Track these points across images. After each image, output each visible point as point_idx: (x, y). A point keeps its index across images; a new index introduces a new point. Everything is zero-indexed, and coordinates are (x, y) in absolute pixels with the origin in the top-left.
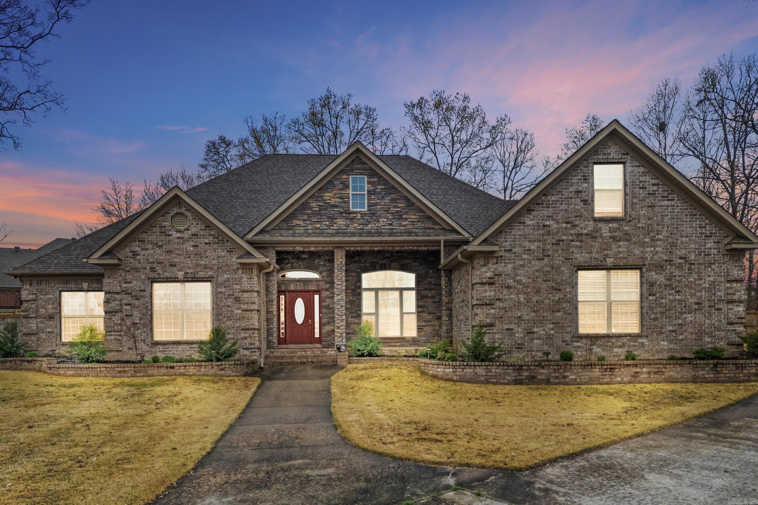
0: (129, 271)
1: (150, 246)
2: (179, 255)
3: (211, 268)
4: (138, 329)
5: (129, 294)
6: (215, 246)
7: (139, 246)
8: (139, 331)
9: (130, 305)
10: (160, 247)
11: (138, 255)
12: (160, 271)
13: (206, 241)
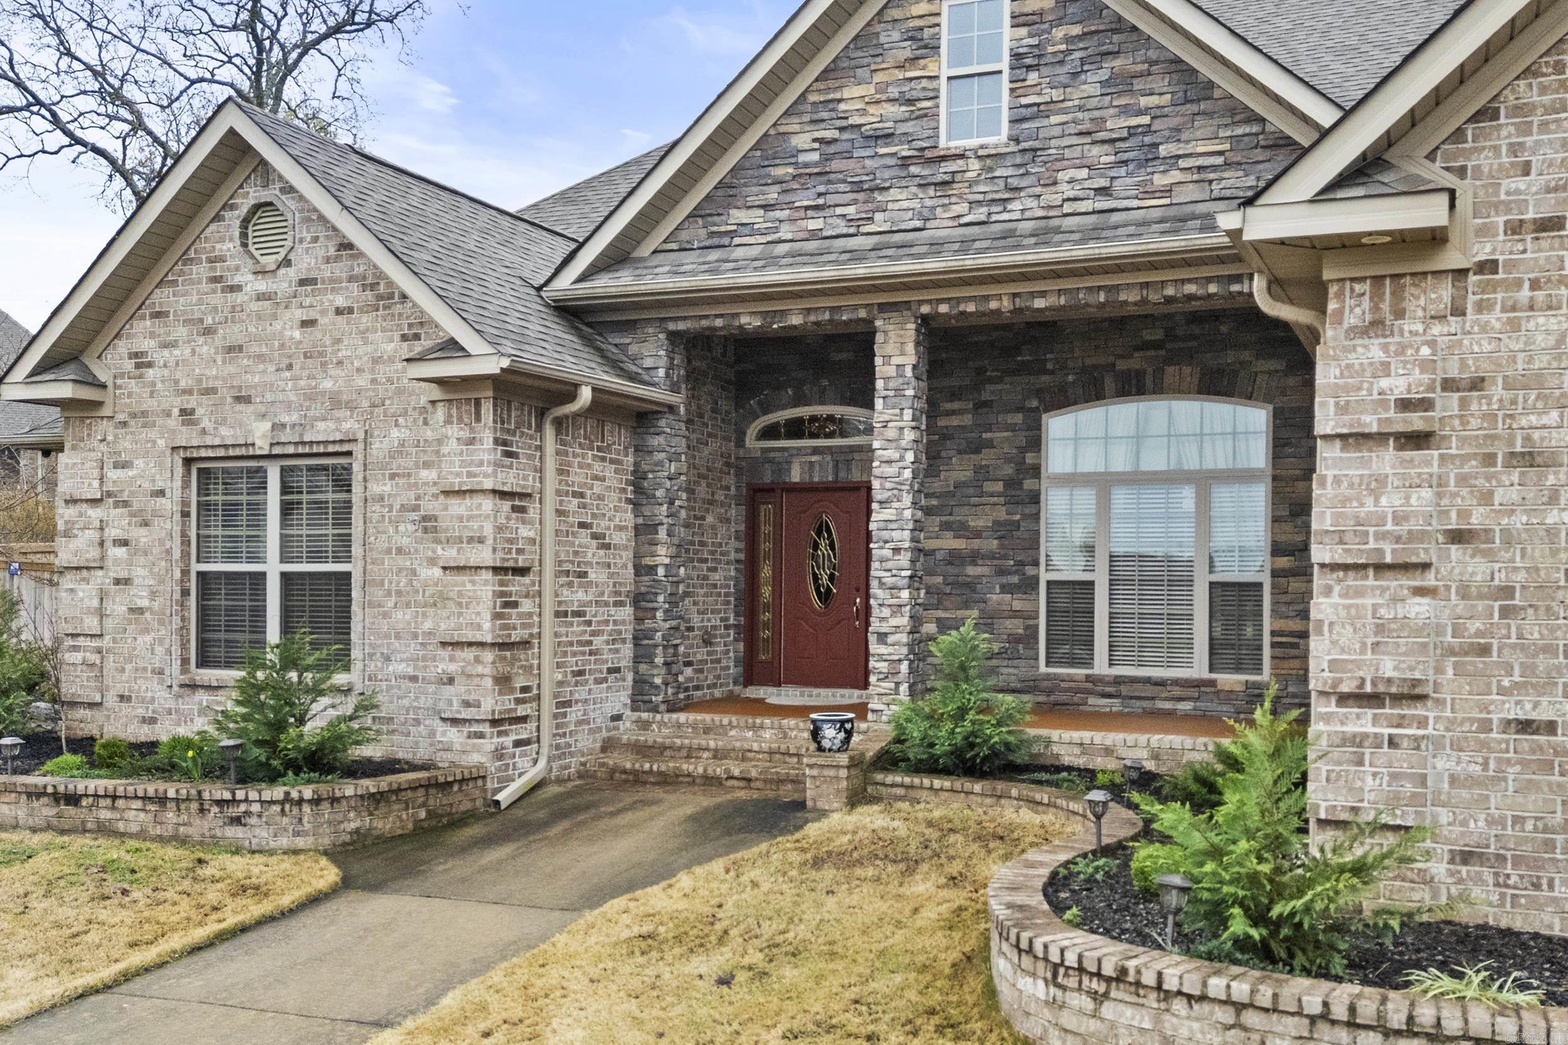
0: (124, 424)
1: (181, 332)
2: (260, 358)
3: (351, 406)
4: (147, 631)
5: (126, 504)
6: (365, 319)
7: (152, 335)
8: (148, 638)
9: (125, 543)
10: (208, 332)
11: (150, 365)
12: (206, 423)
13: (340, 301)
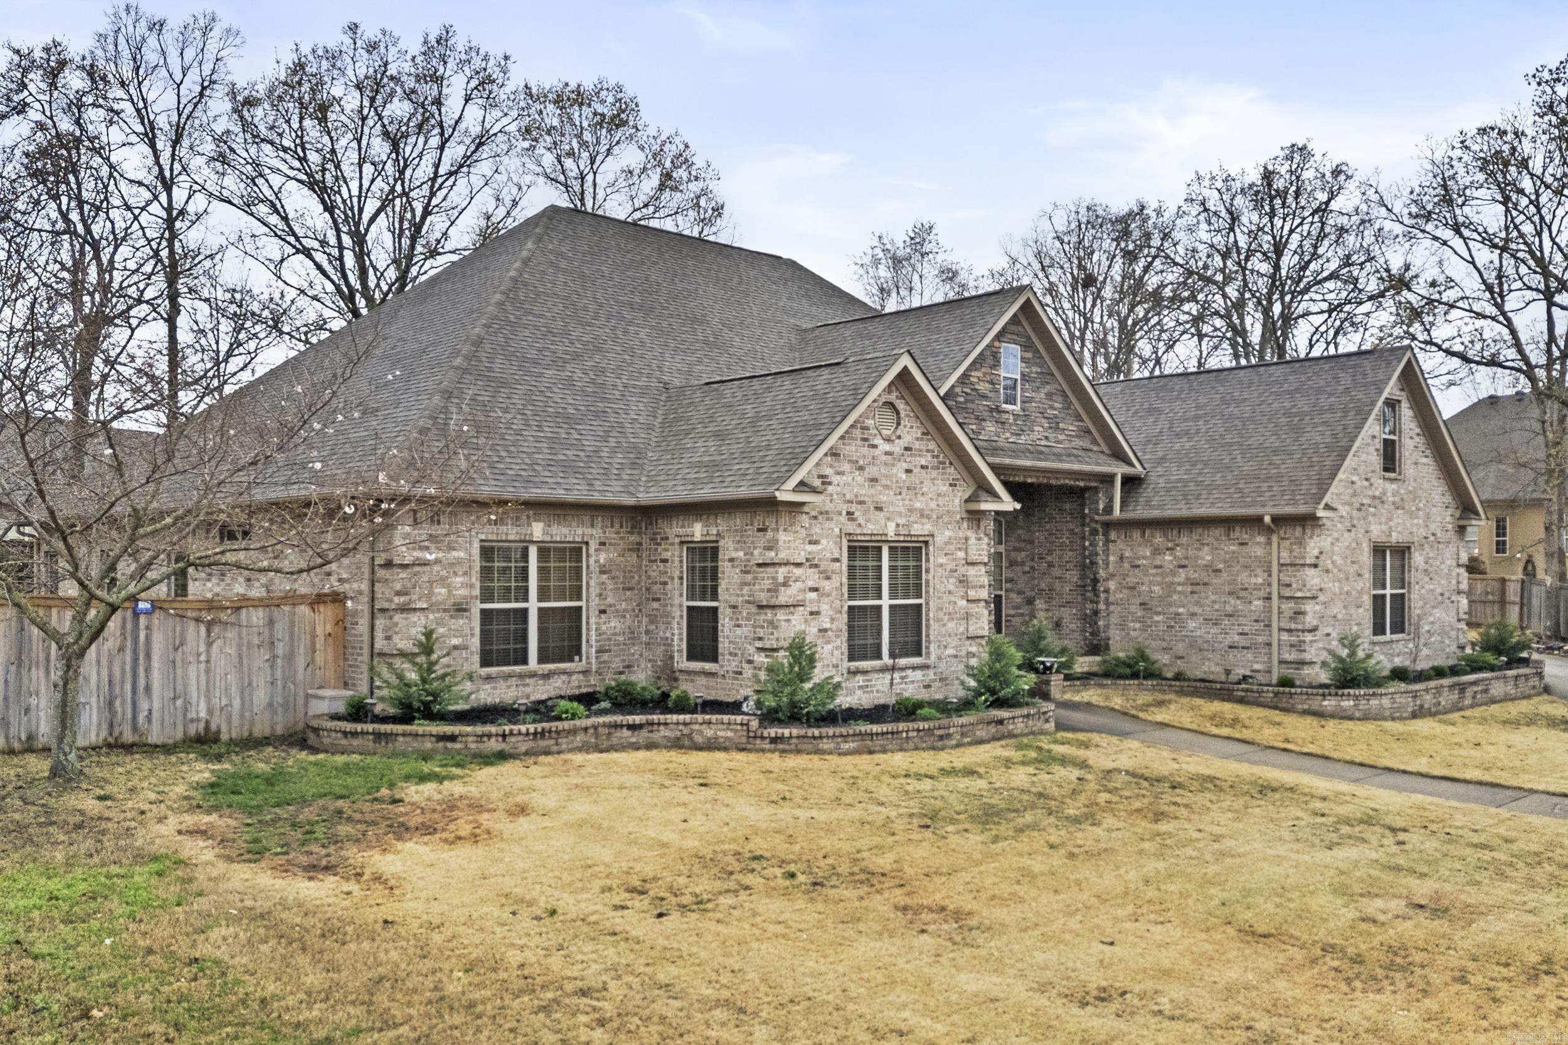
0: (815, 518)
1: (846, 467)
2: (886, 487)
3: (928, 517)
4: (828, 642)
5: (816, 566)
6: (934, 473)
7: (831, 466)
8: (830, 647)
9: (816, 590)
10: (861, 468)
11: (830, 483)
12: (861, 521)
13: (923, 462)
